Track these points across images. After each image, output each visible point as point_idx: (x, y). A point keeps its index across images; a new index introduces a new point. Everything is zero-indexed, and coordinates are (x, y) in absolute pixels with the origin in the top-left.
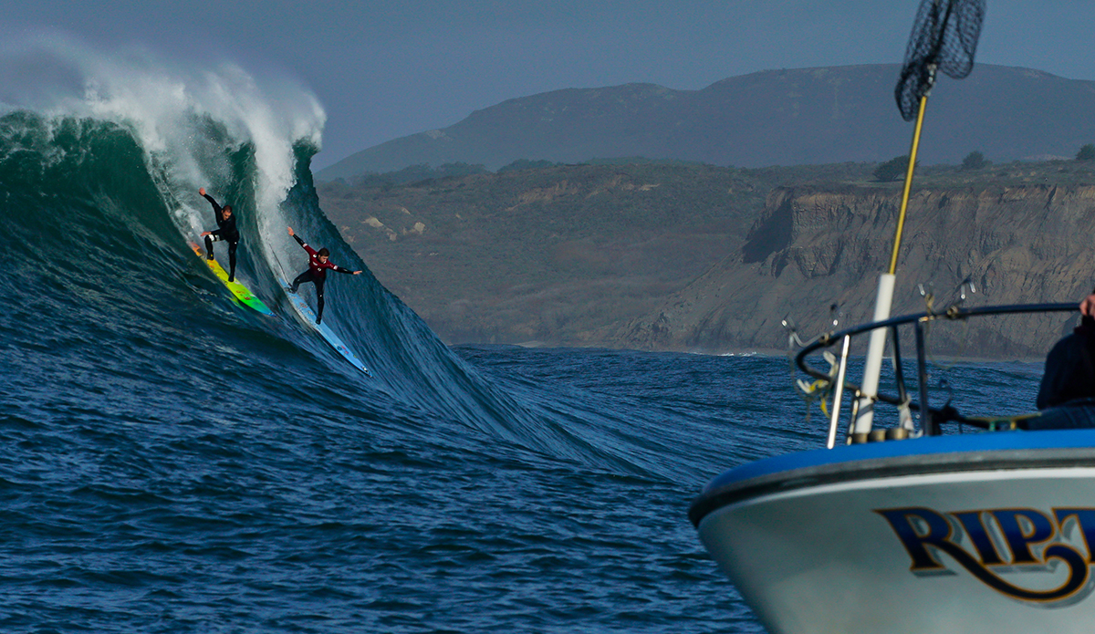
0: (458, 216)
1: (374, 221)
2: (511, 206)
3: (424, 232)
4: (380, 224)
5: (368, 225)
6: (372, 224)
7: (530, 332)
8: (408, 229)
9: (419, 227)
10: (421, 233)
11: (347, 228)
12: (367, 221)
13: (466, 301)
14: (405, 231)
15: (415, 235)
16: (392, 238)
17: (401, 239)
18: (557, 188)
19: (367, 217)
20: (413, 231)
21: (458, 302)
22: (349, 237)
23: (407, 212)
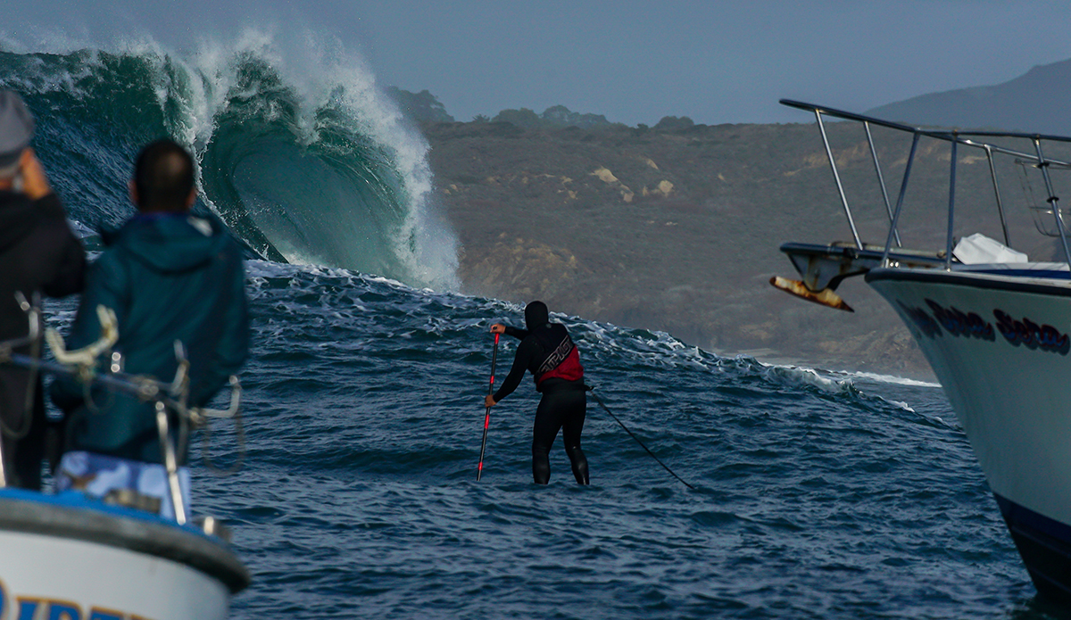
0: (721, 177)
1: (605, 174)
2: (792, 170)
3: (671, 194)
4: (615, 179)
5: (597, 177)
6: (602, 178)
7: (764, 335)
8: (650, 188)
9: (665, 186)
10: (666, 195)
11: (569, 180)
12: (597, 172)
13: (689, 288)
14: (645, 191)
15: (658, 197)
16: (628, 198)
17: (638, 199)
18: (855, 151)
19: (597, 168)
20: (655, 191)
21: (678, 288)
22: (570, 192)
23: (654, 166)
